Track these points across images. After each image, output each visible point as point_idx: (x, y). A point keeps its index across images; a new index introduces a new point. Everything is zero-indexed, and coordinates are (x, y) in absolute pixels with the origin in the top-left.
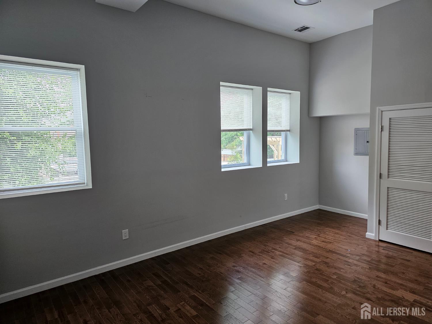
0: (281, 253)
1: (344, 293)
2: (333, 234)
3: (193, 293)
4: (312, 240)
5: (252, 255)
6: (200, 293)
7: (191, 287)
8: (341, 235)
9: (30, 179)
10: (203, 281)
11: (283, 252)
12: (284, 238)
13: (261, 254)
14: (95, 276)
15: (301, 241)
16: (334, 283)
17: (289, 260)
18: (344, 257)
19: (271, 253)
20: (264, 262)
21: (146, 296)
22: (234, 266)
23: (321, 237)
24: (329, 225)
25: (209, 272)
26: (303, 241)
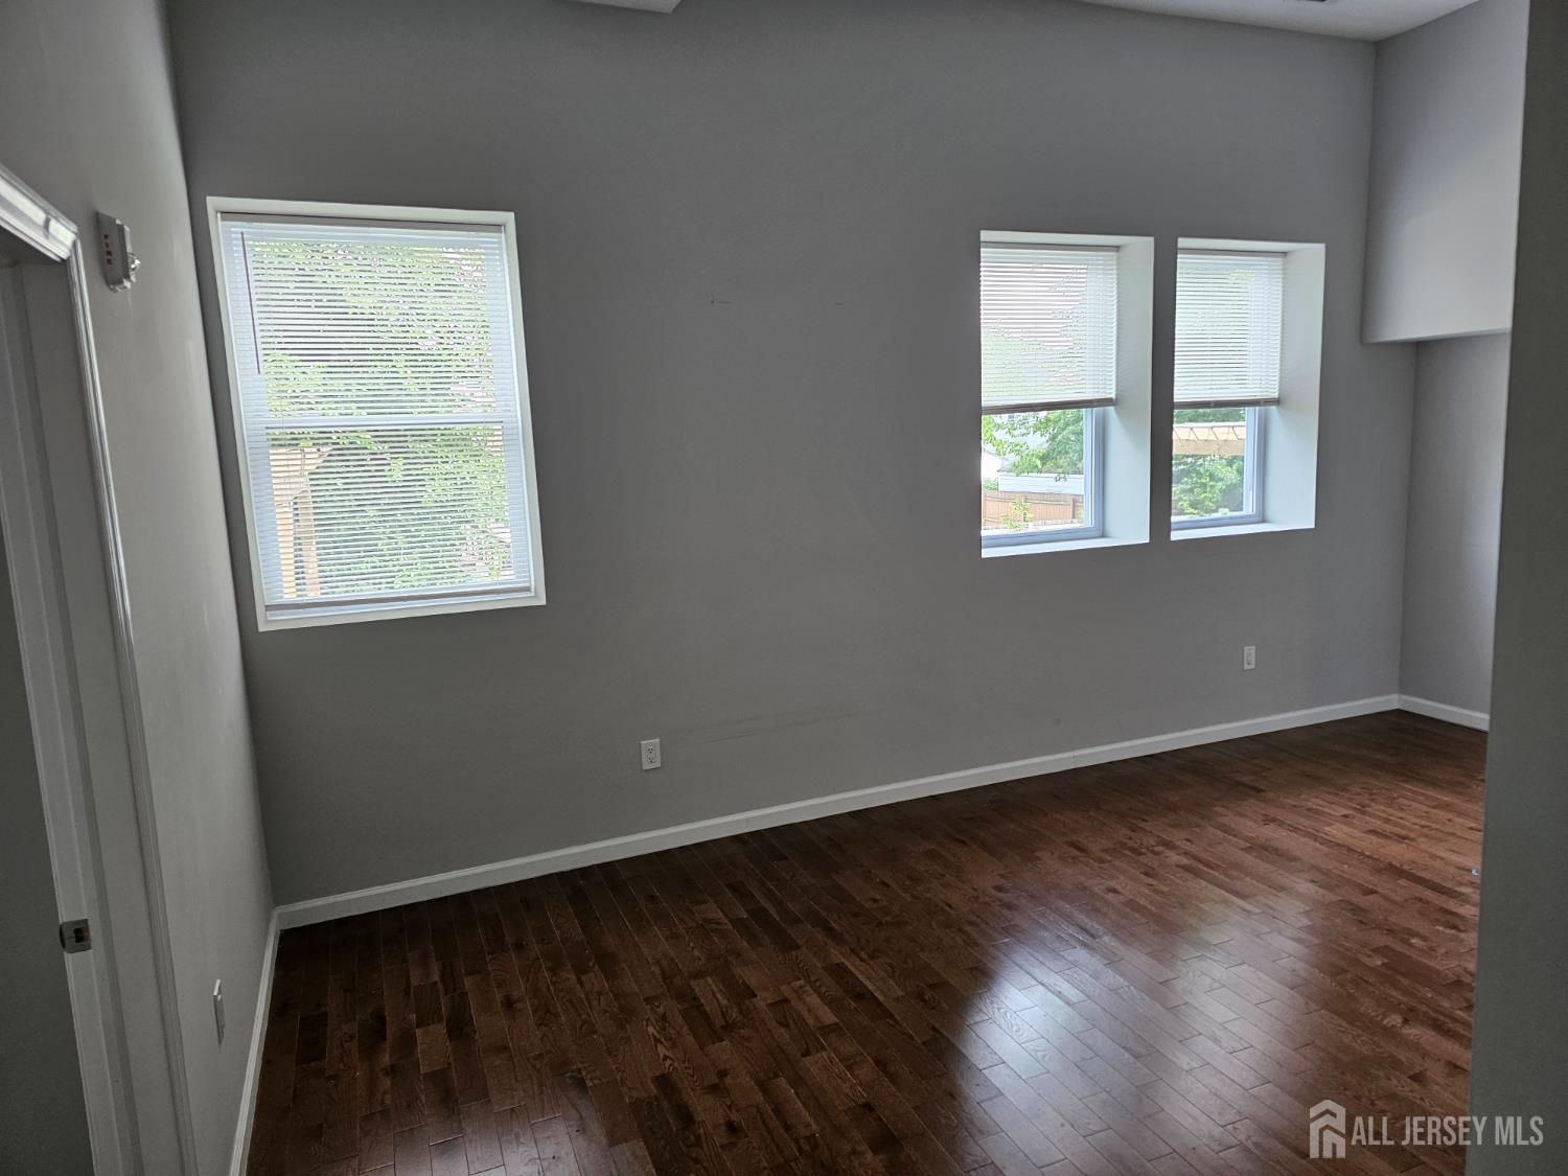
0: (1185, 861)
1: (1395, 1020)
2: (1425, 809)
3: (837, 955)
4: (1330, 825)
5: (1074, 858)
6: (862, 960)
7: (838, 939)
8: (1461, 814)
9: (432, 574)
10: (880, 924)
11: (1195, 858)
12: (1216, 809)
13: (1109, 858)
14: (561, 875)
15: (1281, 823)
16: (1367, 982)
17: (1211, 887)
18: (1443, 893)
19: (1152, 855)
20: (1112, 884)
21: (693, 948)
22: (999, 889)
23: (1371, 815)
24: (1418, 774)
25: (909, 900)
26: (1289, 825)
